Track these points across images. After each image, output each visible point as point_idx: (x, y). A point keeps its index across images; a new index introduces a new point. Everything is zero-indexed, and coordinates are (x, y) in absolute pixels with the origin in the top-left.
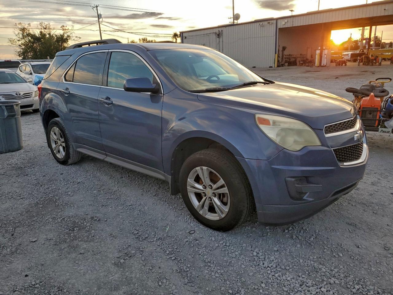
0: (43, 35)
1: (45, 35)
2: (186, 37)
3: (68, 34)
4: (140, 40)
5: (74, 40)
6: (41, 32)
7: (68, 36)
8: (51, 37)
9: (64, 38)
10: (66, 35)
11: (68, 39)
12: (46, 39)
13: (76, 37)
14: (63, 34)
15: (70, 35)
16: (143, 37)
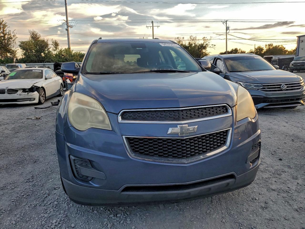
0: (190, 45)
1: (192, 44)
2: (302, 41)
3: (207, 43)
4: (266, 45)
5: (210, 47)
6: (189, 43)
7: (206, 44)
8: (196, 46)
9: (204, 46)
10: (205, 44)
11: (206, 47)
12: (192, 47)
13: (212, 45)
14: (203, 43)
15: (208, 44)
16: (270, 43)
